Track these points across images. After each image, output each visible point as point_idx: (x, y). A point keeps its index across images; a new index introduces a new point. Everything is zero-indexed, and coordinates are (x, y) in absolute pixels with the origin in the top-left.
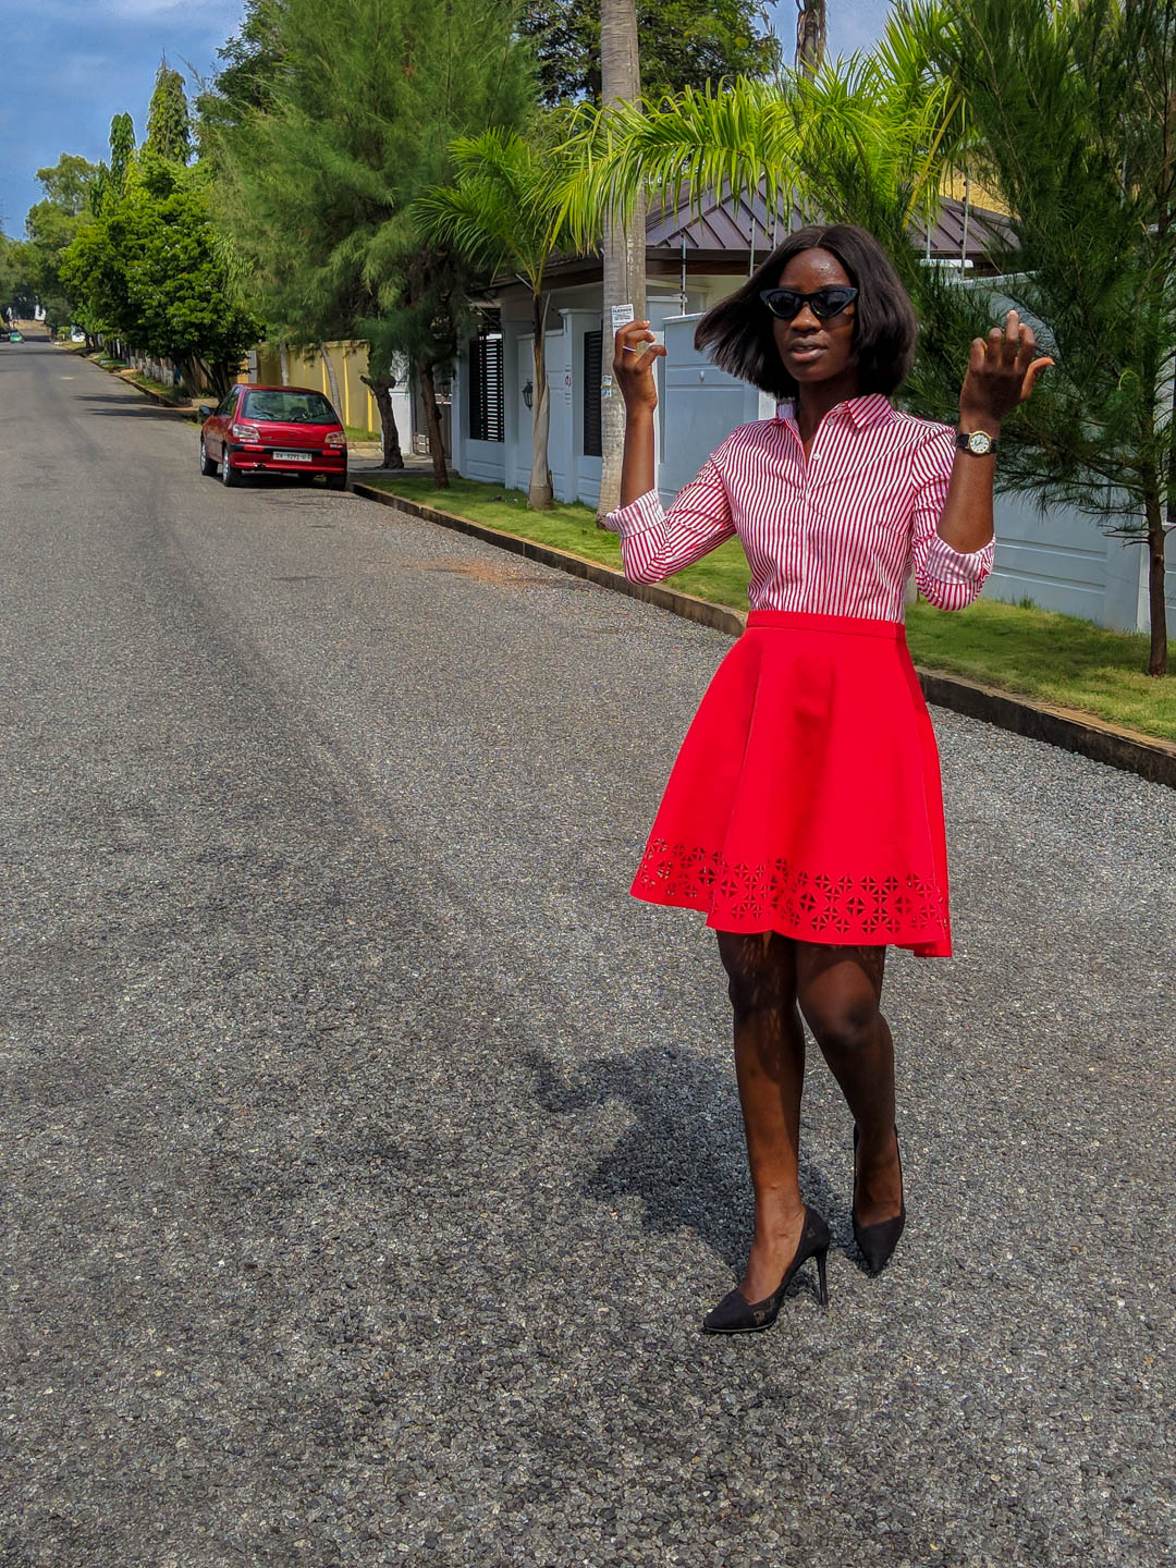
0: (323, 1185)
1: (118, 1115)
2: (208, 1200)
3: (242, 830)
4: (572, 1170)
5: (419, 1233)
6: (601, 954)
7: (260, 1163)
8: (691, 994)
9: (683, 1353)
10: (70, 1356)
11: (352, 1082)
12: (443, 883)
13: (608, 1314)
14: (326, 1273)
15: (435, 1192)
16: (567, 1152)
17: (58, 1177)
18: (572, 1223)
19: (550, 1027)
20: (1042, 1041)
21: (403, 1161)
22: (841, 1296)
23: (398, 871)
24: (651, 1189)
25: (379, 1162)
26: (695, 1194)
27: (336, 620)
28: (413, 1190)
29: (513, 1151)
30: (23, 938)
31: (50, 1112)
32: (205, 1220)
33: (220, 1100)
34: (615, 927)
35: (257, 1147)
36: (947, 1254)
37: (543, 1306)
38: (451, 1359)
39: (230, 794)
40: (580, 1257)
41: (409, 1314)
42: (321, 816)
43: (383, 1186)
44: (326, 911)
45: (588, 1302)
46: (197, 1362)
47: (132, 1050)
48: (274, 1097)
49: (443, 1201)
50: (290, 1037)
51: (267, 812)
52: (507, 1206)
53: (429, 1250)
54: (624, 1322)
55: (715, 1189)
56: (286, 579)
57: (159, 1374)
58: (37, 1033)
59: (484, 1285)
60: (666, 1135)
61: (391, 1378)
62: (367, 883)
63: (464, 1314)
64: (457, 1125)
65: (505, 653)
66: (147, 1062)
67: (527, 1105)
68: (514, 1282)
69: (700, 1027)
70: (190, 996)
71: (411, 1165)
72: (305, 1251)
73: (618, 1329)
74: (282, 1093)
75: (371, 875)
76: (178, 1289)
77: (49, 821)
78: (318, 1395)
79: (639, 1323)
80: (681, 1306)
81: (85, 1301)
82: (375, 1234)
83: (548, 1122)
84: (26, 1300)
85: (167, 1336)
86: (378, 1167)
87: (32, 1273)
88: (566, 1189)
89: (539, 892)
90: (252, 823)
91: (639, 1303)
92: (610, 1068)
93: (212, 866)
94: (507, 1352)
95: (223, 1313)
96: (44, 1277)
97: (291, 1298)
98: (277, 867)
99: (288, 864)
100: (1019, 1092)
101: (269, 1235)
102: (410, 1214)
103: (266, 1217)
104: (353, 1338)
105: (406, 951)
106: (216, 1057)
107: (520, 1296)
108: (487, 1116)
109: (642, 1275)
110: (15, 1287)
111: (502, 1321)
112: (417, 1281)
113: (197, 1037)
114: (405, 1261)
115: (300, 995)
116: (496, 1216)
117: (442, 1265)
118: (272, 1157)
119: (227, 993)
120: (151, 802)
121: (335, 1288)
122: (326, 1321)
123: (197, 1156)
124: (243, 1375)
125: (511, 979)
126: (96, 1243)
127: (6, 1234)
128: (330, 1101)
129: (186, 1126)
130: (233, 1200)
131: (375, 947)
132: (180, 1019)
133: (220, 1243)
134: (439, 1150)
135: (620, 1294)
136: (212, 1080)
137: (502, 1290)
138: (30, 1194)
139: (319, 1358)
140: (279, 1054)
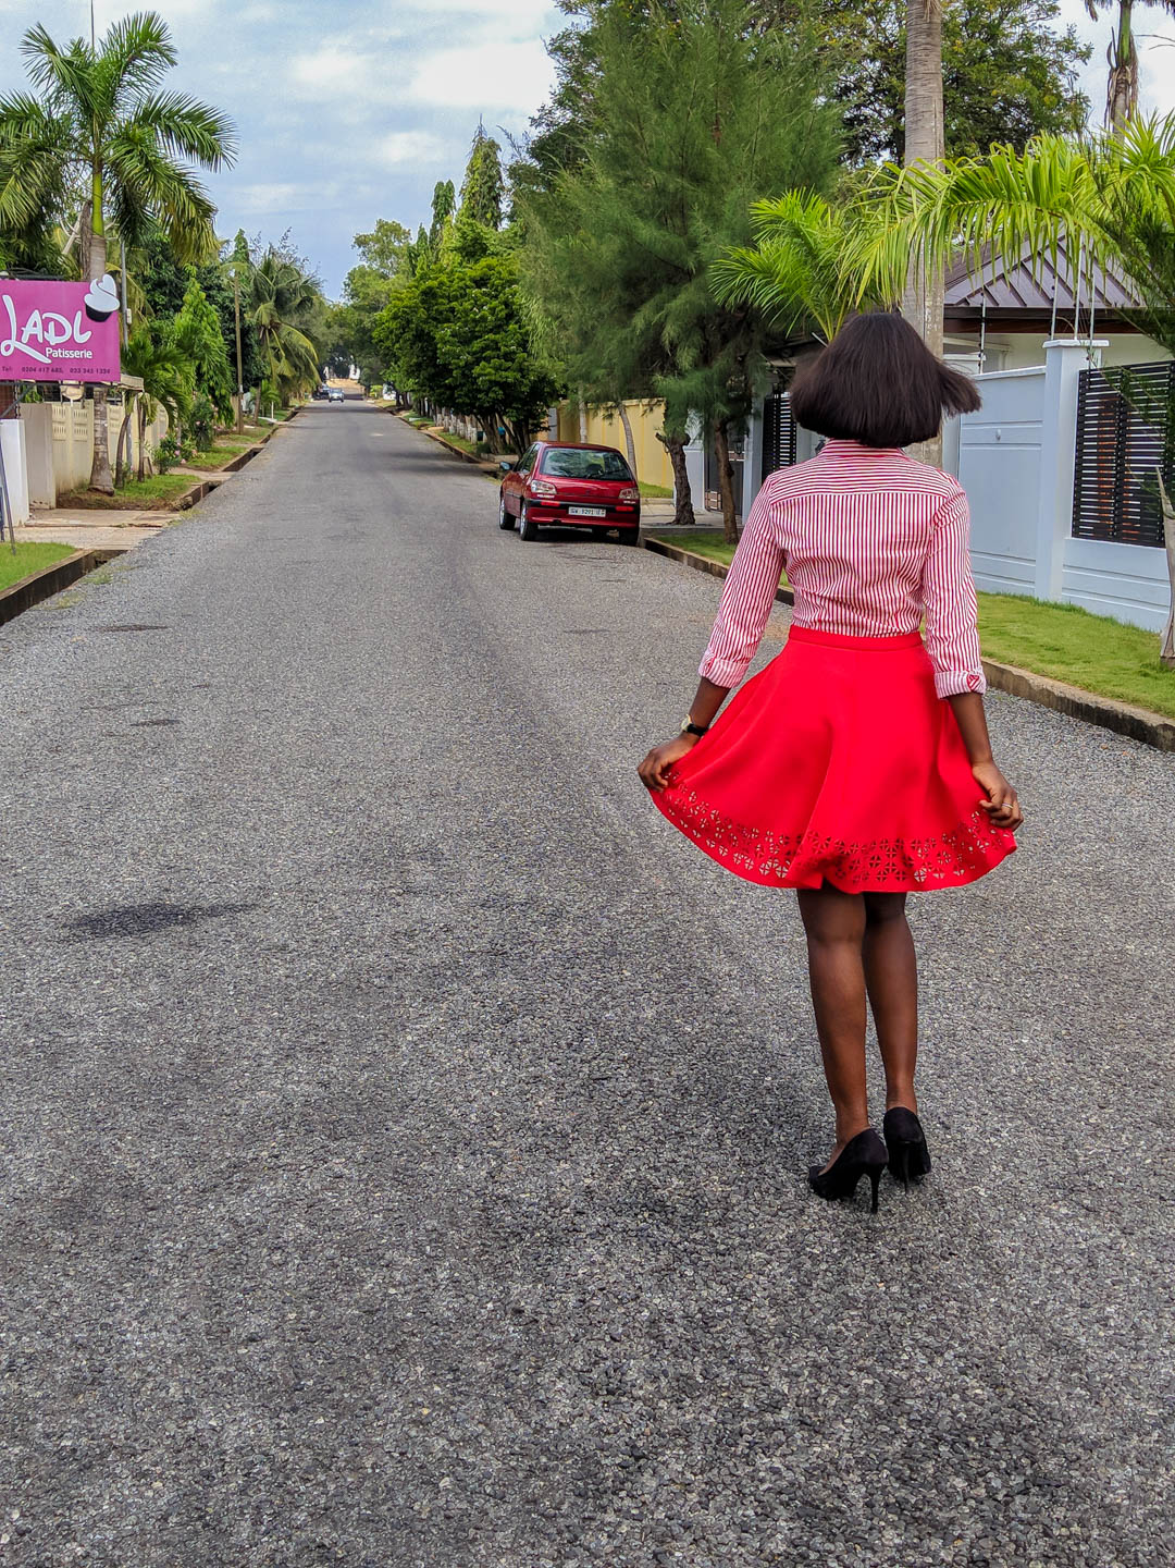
0: (590, 1234)
1: (396, 1152)
2: (479, 1242)
3: (524, 877)
4: (839, 1236)
5: (684, 1290)
7: (530, 1209)
8: (967, 1063)
9: (949, 1431)
10: (342, 1388)
11: (622, 1132)
12: (718, 938)
13: (873, 1386)
14: (591, 1324)
15: (701, 1250)
16: (835, 1219)
17: (338, 1210)
18: (837, 1290)
21: (670, 1216)
22: (1116, 1385)
23: (674, 924)
24: (920, 1262)
25: (646, 1215)
26: (965, 1270)
27: (623, 673)
29: (780, 1213)
30: (315, 974)
31: (333, 1145)
32: (476, 1262)
33: (494, 1143)
35: (529, 1194)
37: (807, 1373)
38: (712, 1420)
39: (514, 841)
40: (846, 1326)
41: (671, 1371)
42: (600, 867)
43: (650, 1239)
44: (603, 961)
45: (852, 1373)
46: (463, 1403)
47: (413, 1089)
48: (546, 1143)
49: (709, 1259)
50: (563, 1085)
51: (549, 860)
52: (773, 1269)
53: (694, 1308)
54: (888, 1396)
55: (988, 1266)
56: (576, 632)
57: (426, 1412)
58: (322, 1067)
59: (747, 1347)
60: (936, 1207)
61: (652, 1434)
62: (644, 935)
63: (727, 1376)
64: (724, 1183)
66: (426, 1101)
68: (777, 1347)
69: (976, 1098)
70: (470, 1038)
71: (678, 1221)
72: (572, 1299)
73: (882, 1402)
74: (554, 1140)
75: (649, 927)
76: (447, 1328)
77: (344, 861)
78: (580, 1445)
79: (904, 1398)
80: (947, 1384)
81: (359, 1334)
82: (640, 1287)
84: (302, 1330)
85: (435, 1374)
86: (645, 1221)
87: (309, 1303)
88: (833, 1256)
90: (534, 870)
91: (904, 1377)
93: (495, 911)
94: (768, 1417)
95: (490, 1356)
96: (320, 1307)
97: (556, 1346)
98: (557, 914)
99: (567, 912)
101: (536, 1281)
102: (675, 1269)
103: (534, 1263)
104: (615, 1392)
105: (680, 1005)
106: (492, 1101)
107: (783, 1361)
108: (755, 1175)
109: (909, 1349)
110: (292, 1316)
111: (764, 1385)
112: (680, 1338)
113: (474, 1080)
114: (670, 1317)
115: (575, 1043)
116: (762, 1278)
117: (706, 1323)
118: (542, 1203)
119: (505, 1038)
120: (440, 846)
121: (599, 1339)
122: (589, 1371)
123: (470, 1197)
124: (506, 1419)
125: (782, 1038)
126: (371, 1277)
127: (286, 1263)
128: (601, 1152)
129: (460, 1167)
130: (503, 1243)
131: (650, 999)
132: (459, 1061)
133: (489, 1286)
134: (706, 1207)
135: (885, 1367)
136: (488, 1122)
137: (765, 1353)
138: (310, 1224)
139: (582, 1408)
140: (553, 1100)
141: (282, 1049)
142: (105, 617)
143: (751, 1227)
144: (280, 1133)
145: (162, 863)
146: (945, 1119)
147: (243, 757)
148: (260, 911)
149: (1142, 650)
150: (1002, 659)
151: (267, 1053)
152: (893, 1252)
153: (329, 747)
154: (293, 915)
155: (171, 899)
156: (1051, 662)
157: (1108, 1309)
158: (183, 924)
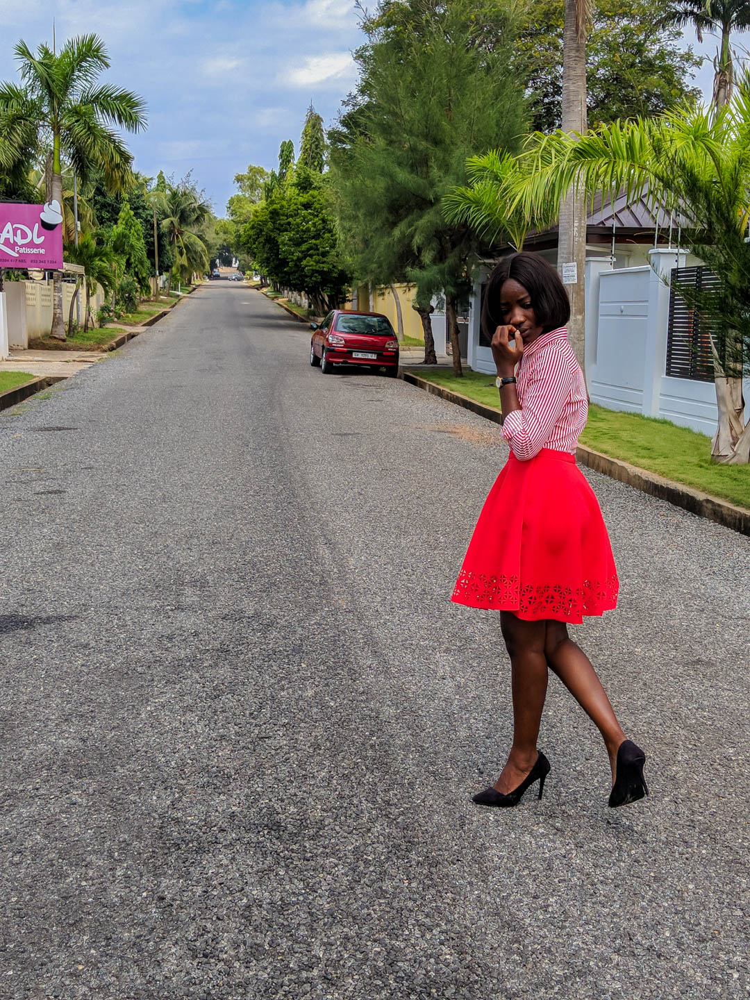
0: (225, 845)
1: (116, 787)
2: (151, 850)
3: (256, 599)
4: (388, 848)
5: (275, 884)
6: (457, 697)
7: (191, 827)
9: (420, 985)
10: (31, 950)
11: (267, 775)
12: (370, 641)
13: (379, 953)
14: (206, 908)
15: (295, 857)
16: (389, 835)
17: (66, 826)
18: (376, 886)
19: (406, 747)
20: (740, 778)
21: (281, 833)
22: (540, 953)
23: (344, 632)
24: (436, 866)
25: (266, 832)
26: (464, 871)
27: (361, 462)
28: (281, 854)
29: (354, 831)
30: (101, 664)
31: (76, 782)
32: (145, 864)
33: (182, 782)
34: (473, 679)
35: (193, 817)
36: (624, 929)
37: (338, 943)
38: (266, 976)
39: (257, 575)
41: (249, 941)
42: (308, 592)
43: (263, 849)
44: (290, 656)
45: (369, 943)
46: (106, 962)
47: (140, 744)
48: (215, 782)
49: (298, 863)
50: (238, 742)
51: (276, 588)
52: (338, 870)
53: (278, 896)
54: (388, 960)
55: (480, 869)
56: (340, 434)
57: (81, 967)
59: (304, 925)
60: (458, 828)
61: (223, 985)
62: (322, 639)
63: (285, 944)
64: (324, 810)
65: (462, 488)
66: (146, 752)
67: (374, 800)
68: (325, 924)
70: (189, 709)
71: (286, 836)
72: (199, 890)
73: (382, 964)
74: (221, 779)
75: (327, 634)
76: (112, 910)
77: (143, 587)
78: (174, 992)
79: (397, 962)
80: (429, 952)
81: (53, 913)
82: (246, 883)
83: (384, 813)
84: (18, 909)
85: (94, 941)
86: (264, 836)
87: (28, 890)
88: (380, 861)
89: (430, 652)
90: (264, 595)
91: (402, 946)
92: (437, 778)
93: (230, 622)
94: (304, 974)
95: (135, 929)
96: (34, 894)
97: (179, 922)
98: (270, 625)
99: (277, 623)
100: (713, 814)
101: (181, 877)
103: (183, 865)
104: (207, 955)
105: (332, 687)
106: (189, 752)
107: (325, 935)
108: (346, 805)
109: (411, 927)
110: (14, 899)
111: (308, 951)
112: (263, 918)
113: (182, 737)
114: (260, 903)
115: (255, 713)
116: (329, 876)
117: (283, 908)
118: (200, 823)
119: (210, 709)
120: (208, 578)
121: (209, 918)
122: (195, 941)
123: (155, 819)
124: (131, 973)
125: (392, 711)
126: (73, 873)
127: (21, 863)
128: (249, 788)
129: (155, 798)
130: (166, 851)
131: (313, 683)
132: (176, 724)
133: (148, 880)
134: (307, 827)
135: (391, 939)
136: (181, 767)
137: (316, 929)
138: (46, 837)
139: (182, 967)
140: (229, 752)
141: (64, 715)
142: (40, 422)
143: (333, 841)
144: (45, 773)
145: (25, 586)
146: (481, 767)
147: (100, 516)
148: (78, 621)
149: (703, 449)
150: (612, 455)
151: (53, 717)
152: (420, 858)
153: (157, 510)
154: (99, 624)
155: (23, 612)
156: (643, 457)
157: (551, 900)
158: (26, 628)
